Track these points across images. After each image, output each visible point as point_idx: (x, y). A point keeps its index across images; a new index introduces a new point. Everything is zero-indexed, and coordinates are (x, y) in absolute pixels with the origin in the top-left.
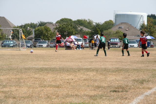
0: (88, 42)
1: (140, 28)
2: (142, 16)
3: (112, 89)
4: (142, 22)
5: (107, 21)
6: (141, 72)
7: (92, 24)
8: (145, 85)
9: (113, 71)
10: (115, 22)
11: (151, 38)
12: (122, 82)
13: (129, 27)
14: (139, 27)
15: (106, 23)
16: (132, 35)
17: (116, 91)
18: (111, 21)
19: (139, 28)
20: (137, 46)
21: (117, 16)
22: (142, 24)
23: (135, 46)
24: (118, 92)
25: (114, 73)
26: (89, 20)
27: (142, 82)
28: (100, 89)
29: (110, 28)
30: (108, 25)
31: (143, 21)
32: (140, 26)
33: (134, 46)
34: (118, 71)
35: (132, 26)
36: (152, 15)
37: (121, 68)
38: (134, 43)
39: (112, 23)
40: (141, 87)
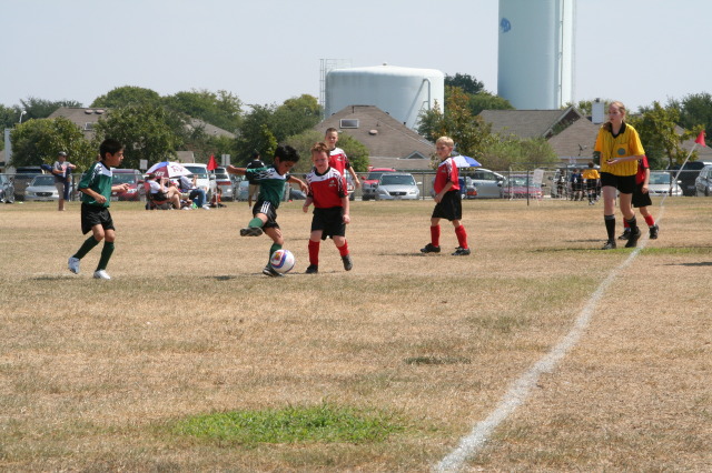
0: (228, 180)
1: (421, 128)
2: (424, 80)
3: (408, 355)
4: (426, 104)
5: (293, 100)
6: (484, 288)
7: (235, 110)
8: (518, 336)
9: (378, 289)
10: (324, 104)
11: (468, 165)
12: (430, 328)
13: (381, 124)
14: (414, 123)
15: (290, 105)
16: (392, 153)
17: (427, 361)
18: (307, 98)
19: (417, 127)
20: (415, 196)
21: (333, 80)
22: (428, 112)
23: (409, 195)
24: (437, 362)
25: (385, 297)
26: (223, 93)
27: (505, 326)
28: (363, 353)
29: (309, 126)
30: (300, 113)
31: (429, 101)
32: (420, 119)
33: (404, 194)
34: (397, 288)
35: (392, 120)
36: (458, 77)
37: (402, 278)
38: (404, 181)
39: (312, 108)
40: (508, 343)
